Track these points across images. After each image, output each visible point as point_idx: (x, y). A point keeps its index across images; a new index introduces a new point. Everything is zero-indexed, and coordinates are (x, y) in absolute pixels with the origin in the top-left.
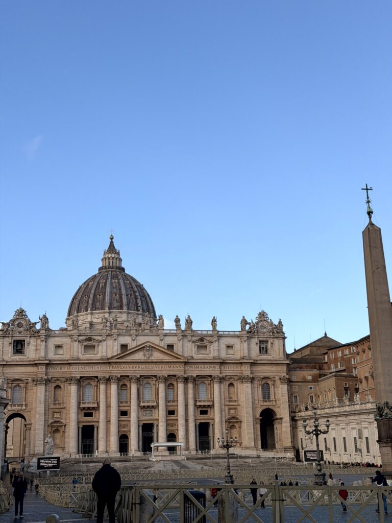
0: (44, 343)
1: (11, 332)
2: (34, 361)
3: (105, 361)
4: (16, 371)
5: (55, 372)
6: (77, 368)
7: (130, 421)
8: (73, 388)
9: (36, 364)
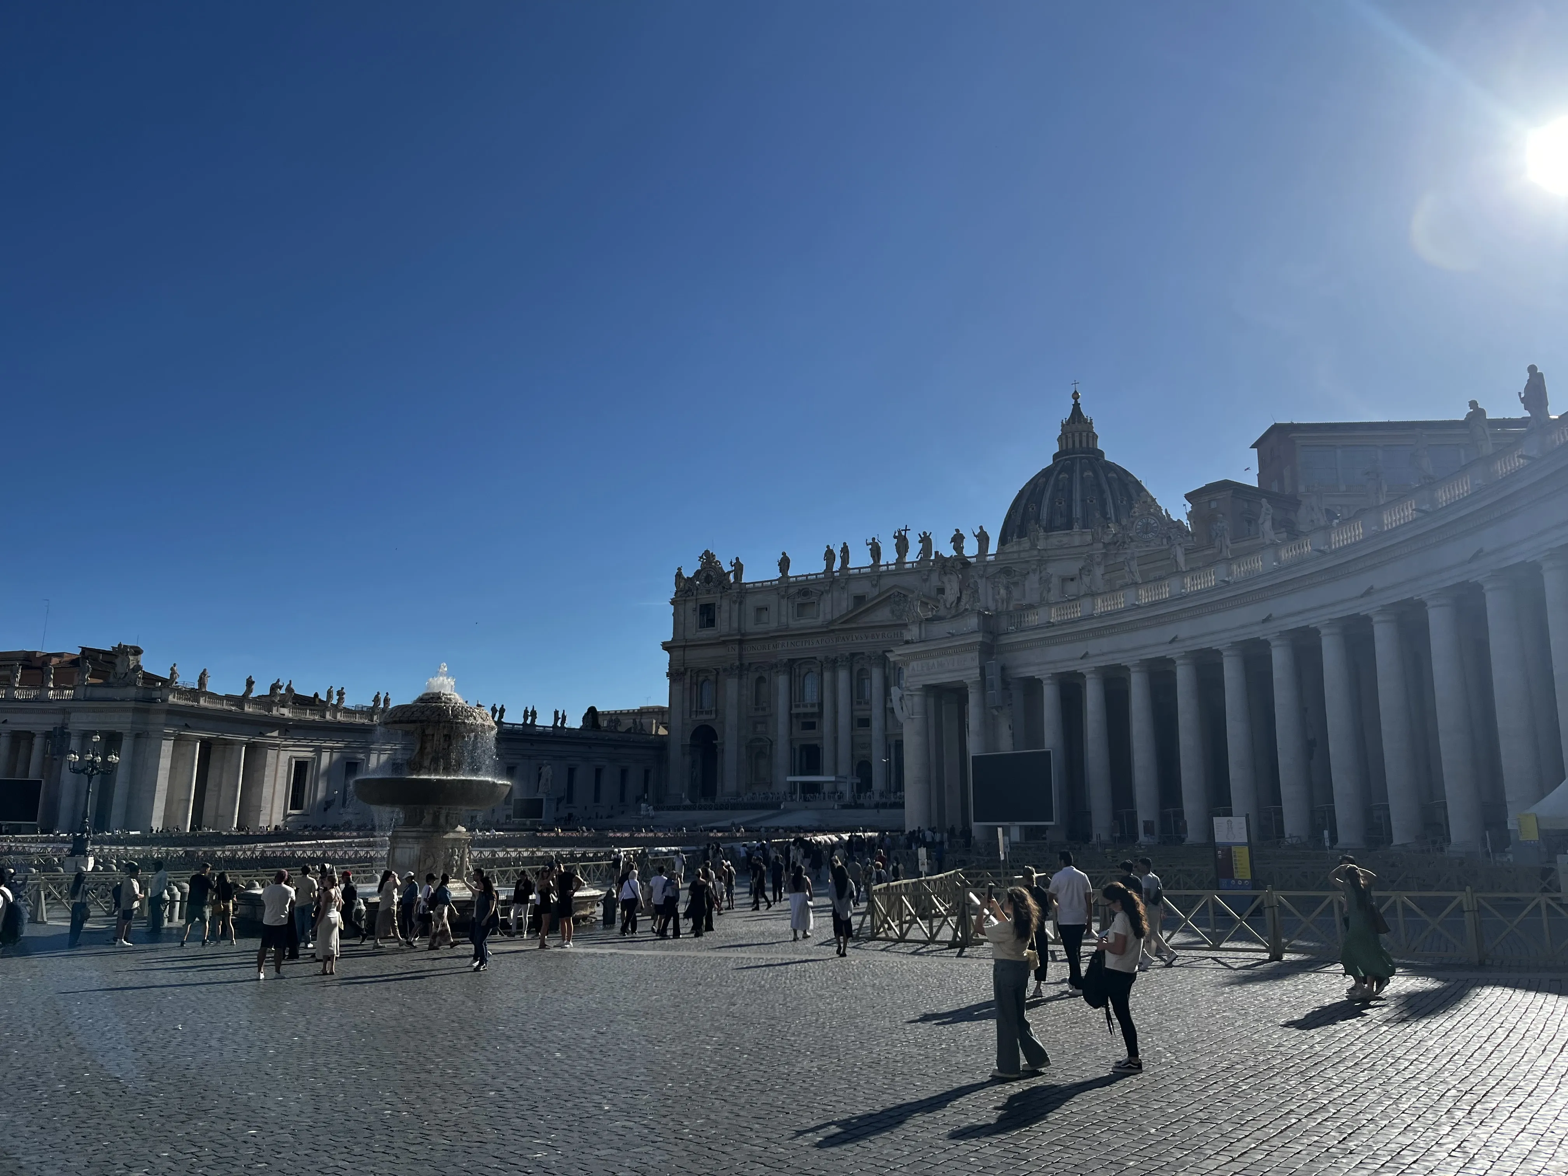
0: (737, 604)
1: (695, 592)
2: (721, 636)
3: (825, 630)
4: (701, 655)
5: (753, 653)
6: (786, 645)
7: (871, 736)
8: (782, 681)
9: (724, 642)
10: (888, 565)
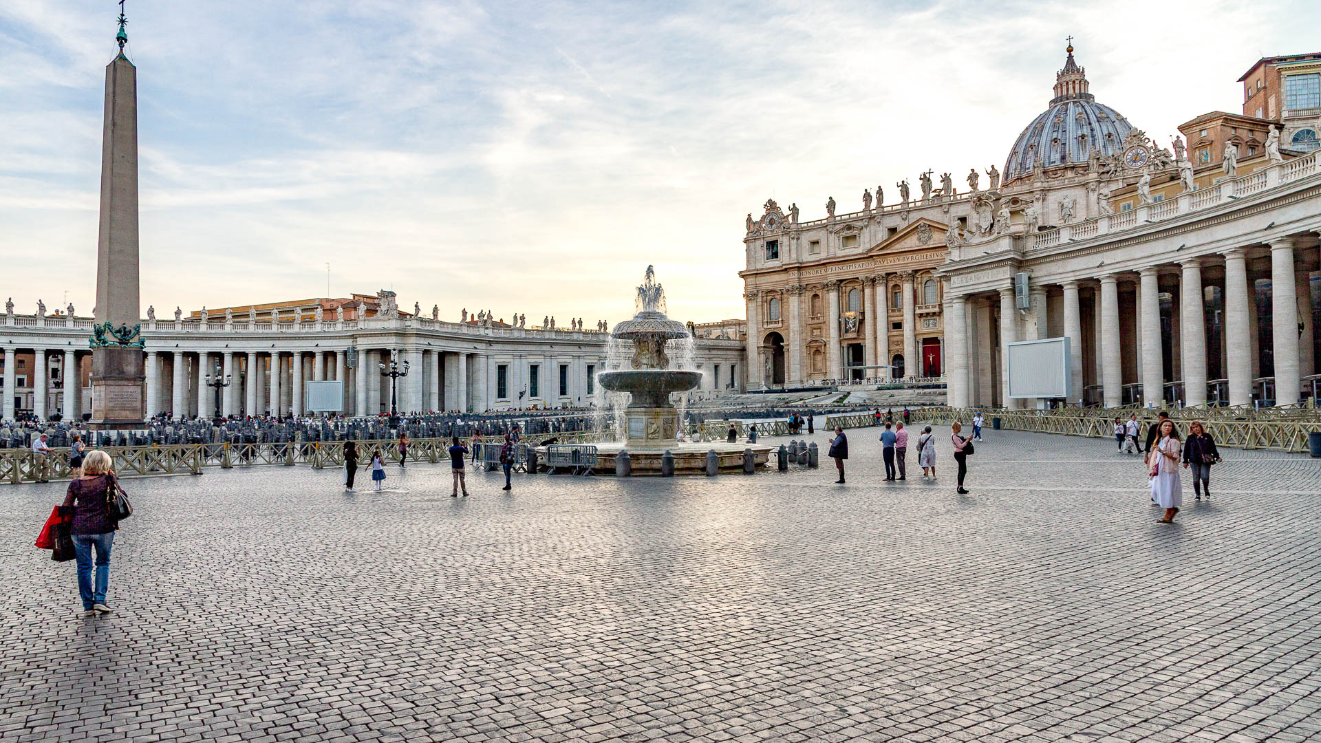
0: (795, 240)
1: (762, 232)
2: (783, 265)
3: (865, 256)
4: (769, 280)
5: (809, 277)
6: (834, 269)
7: (903, 335)
8: (833, 296)
9: (786, 269)
10: (915, 202)
